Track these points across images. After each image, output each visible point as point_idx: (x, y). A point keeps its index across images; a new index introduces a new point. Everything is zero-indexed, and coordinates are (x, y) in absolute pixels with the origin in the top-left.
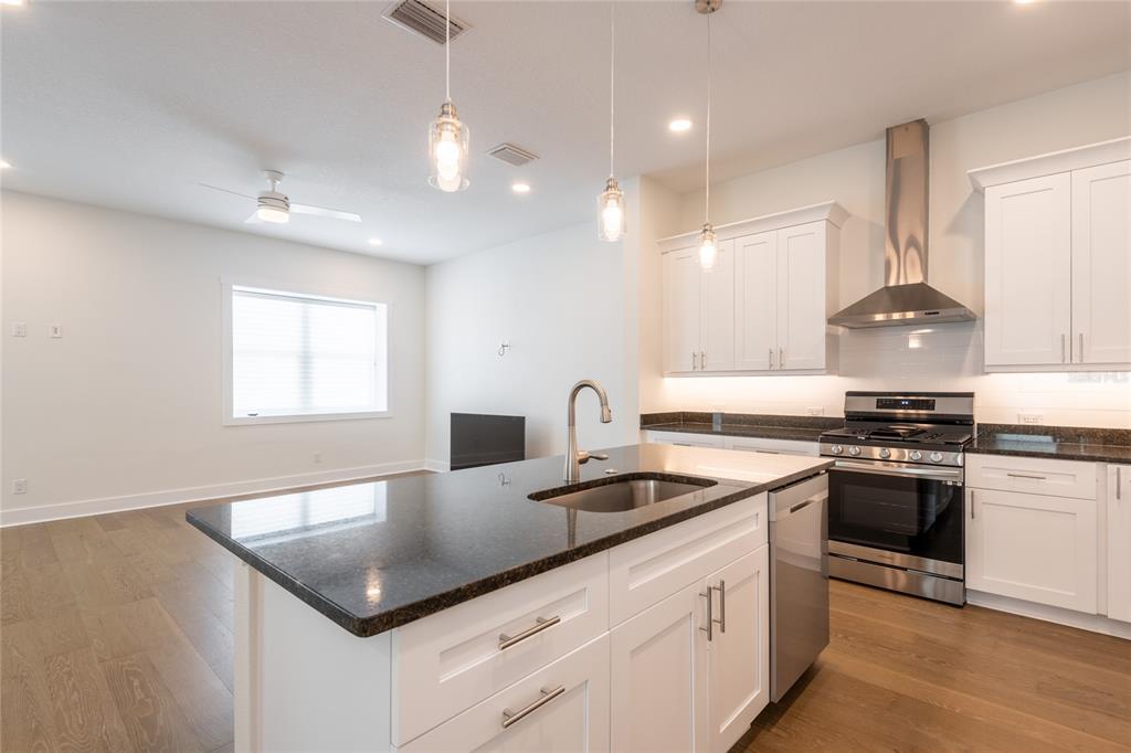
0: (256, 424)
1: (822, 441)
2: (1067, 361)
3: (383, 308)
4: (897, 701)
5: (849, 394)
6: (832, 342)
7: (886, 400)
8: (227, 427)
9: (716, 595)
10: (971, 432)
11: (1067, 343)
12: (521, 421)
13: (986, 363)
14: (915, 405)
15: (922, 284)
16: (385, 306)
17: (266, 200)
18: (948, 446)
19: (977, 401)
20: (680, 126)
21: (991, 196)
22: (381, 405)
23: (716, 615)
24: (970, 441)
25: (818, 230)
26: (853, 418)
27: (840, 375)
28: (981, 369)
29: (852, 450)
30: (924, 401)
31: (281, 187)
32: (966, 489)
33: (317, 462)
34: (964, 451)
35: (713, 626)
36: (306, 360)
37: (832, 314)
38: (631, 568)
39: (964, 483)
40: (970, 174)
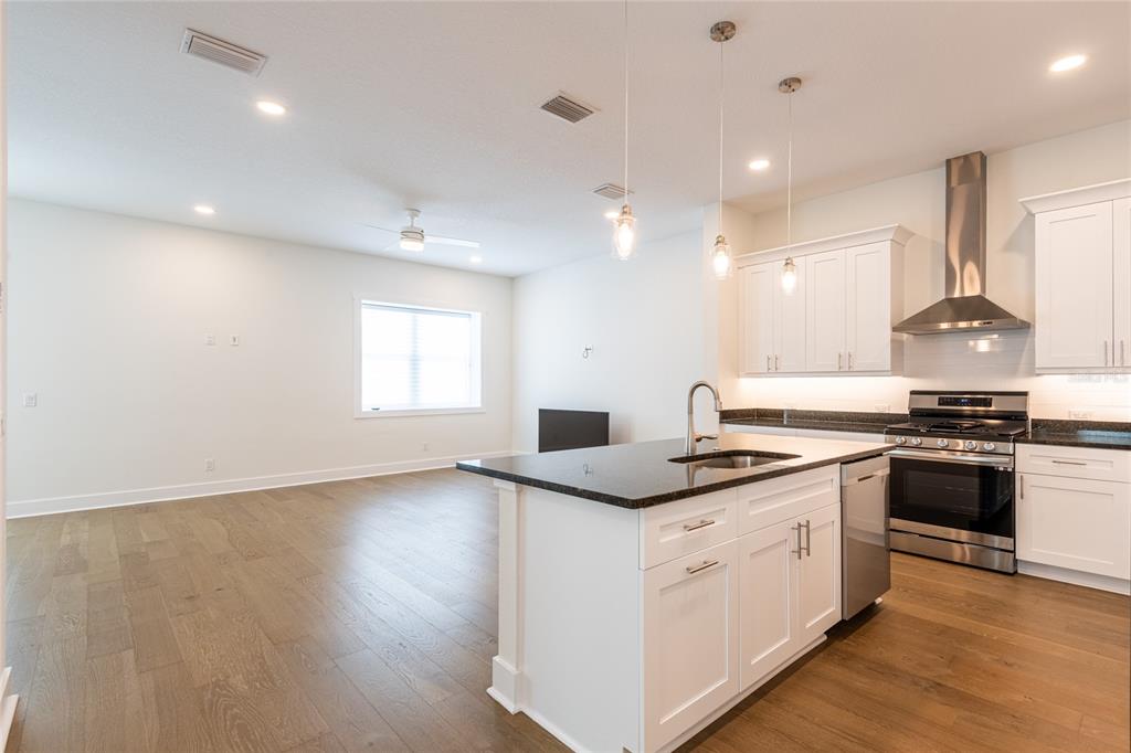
0: (378, 416)
1: (887, 433)
2: (1110, 364)
3: (477, 317)
4: (944, 631)
5: (913, 393)
6: (897, 348)
7: (947, 398)
8: (357, 419)
9: (804, 530)
10: (1025, 426)
11: (1110, 349)
12: (605, 416)
13: (1037, 366)
14: (973, 402)
15: (979, 296)
16: (479, 314)
17: (408, 233)
18: (1001, 438)
19: (1031, 399)
20: (759, 165)
21: (1041, 221)
22: (476, 402)
23: (804, 545)
24: (1024, 433)
25: (884, 249)
26: (916, 414)
27: (904, 376)
28: (1033, 372)
29: (915, 441)
30: (983, 399)
31: (419, 223)
32: (1017, 474)
33: (425, 450)
34: (1014, 441)
35: (802, 550)
36: (415, 361)
37: (896, 323)
38: (751, 502)
39: (1014, 469)
40: (1022, 203)
